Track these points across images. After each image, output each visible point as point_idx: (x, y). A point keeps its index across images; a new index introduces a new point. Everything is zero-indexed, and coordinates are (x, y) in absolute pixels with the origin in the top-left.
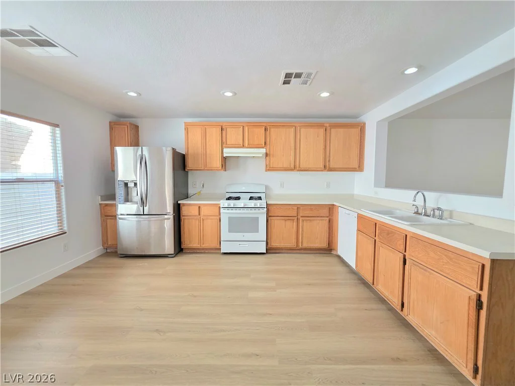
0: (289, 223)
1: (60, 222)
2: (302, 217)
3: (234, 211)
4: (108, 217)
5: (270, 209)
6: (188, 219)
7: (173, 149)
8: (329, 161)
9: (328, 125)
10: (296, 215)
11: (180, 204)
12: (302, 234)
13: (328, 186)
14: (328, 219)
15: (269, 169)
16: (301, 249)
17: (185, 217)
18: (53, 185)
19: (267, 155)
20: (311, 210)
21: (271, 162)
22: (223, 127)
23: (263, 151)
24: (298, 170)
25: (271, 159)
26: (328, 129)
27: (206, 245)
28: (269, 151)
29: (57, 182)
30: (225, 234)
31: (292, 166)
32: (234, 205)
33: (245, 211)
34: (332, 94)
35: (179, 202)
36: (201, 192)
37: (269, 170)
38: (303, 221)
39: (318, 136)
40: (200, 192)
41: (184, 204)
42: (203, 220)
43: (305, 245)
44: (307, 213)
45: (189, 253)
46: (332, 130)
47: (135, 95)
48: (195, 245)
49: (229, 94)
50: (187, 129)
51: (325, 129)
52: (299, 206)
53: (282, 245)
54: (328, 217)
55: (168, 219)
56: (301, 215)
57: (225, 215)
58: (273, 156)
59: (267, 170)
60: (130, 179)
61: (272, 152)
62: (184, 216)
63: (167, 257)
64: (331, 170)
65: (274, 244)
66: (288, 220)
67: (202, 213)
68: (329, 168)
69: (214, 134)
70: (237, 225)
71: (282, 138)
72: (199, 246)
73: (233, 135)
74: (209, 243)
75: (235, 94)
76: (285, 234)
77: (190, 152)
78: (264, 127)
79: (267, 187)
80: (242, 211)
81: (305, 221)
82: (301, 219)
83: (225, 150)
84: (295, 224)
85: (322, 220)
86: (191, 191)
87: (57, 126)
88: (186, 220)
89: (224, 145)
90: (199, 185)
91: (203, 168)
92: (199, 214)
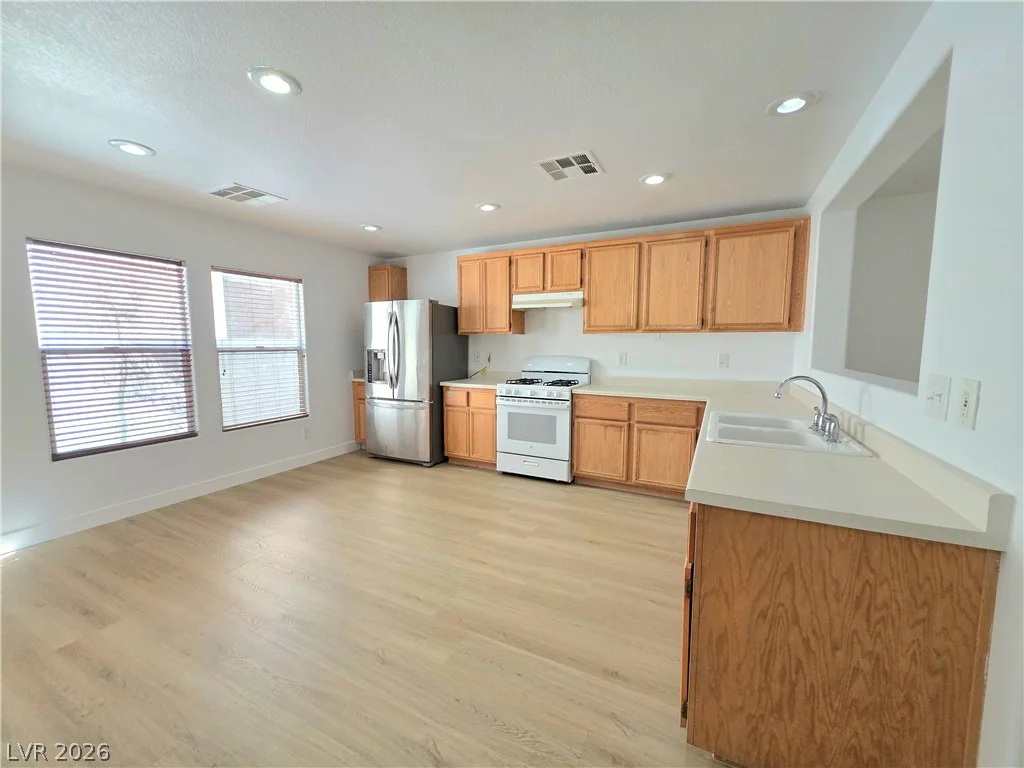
0: (611, 432)
1: (303, 401)
2: (638, 422)
3: (516, 403)
4: (360, 400)
5: (577, 404)
6: (452, 410)
7: (431, 301)
8: (714, 309)
9: (712, 233)
10: (626, 418)
11: (442, 387)
12: (638, 456)
13: (725, 362)
14: (693, 430)
15: (591, 328)
16: (637, 486)
17: (449, 409)
18: (296, 353)
19: (584, 303)
20: (657, 409)
21: (592, 315)
22: (513, 259)
23: (579, 295)
24: (645, 331)
25: (592, 310)
26: (713, 240)
27: (476, 456)
28: (589, 296)
29: (299, 351)
30: (503, 441)
31: (633, 323)
32: (517, 392)
33: (534, 404)
34: (668, 177)
35: (442, 384)
36: (488, 370)
37: (588, 331)
38: (640, 431)
39: (688, 259)
40: (484, 370)
41: (447, 388)
42: (473, 414)
43: (644, 479)
44: (649, 416)
45: (457, 465)
46: (722, 242)
48: (462, 454)
49: (488, 208)
50: (461, 267)
51: (704, 244)
52: (632, 401)
53: (598, 473)
54: (693, 427)
55: (423, 409)
56: (636, 419)
57: (504, 409)
58: (595, 305)
59: (586, 332)
60: (380, 348)
61: (593, 299)
62: (449, 406)
63: (422, 465)
64: (717, 328)
65: (586, 469)
66: (613, 426)
67: (472, 403)
68: (714, 323)
69: (499, 269)
70: (521, 427)
71: (613, 270)
72: (467, 455)
73: (528, 272)
74: (481, 453)
75: (499, 207)
76: (604, 452)
77: (463, 304)
78: (579, 252)
79: (592, 363)
80: (528, 403)
81: (644, 432)
82: (636, 425)
83: (516, 298)
84: (624, 434)
85: (680, 432)
86: (472, 367)
87: (299, 281)
88: (450, 413)
89: (514, 289)
90: (483, 358)
91: (481, 330)
92: (468, 405)
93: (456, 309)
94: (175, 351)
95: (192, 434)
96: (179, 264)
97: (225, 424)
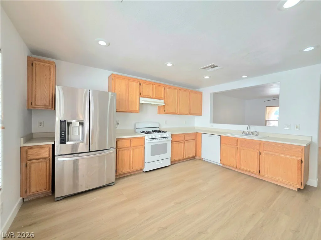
0: (180, 145)
2: (185, 140)
3: (154, 141)
4: (32, 160)
5: (172, 137)
6: (122, 150)
8: (191, 110)
9: (190, 91)
10: (183, 140)
12: (186, 150)
14: (195, 140)
15: (166, 112)
16: (185, 159)
21: (167, 109)
22: (141, 83)
23: (163, 101)
25: (167, 107)
26: (191, 93)
27: (134, 169)
31: (176, 112)
33: (160, 140)
36: (117, 129)
37: (165, 114)
38: (186, 143)
39: (187, 96)
42: (133, 150)
43: (187, 156)
44: (188, 138)
45: (122, 177)
48: (126, 170)
51: (189, 93)
52: (184, 134)
53: (177, 158)
58: (168, 105)
61: (167, 103)
62: (119, 148)
63: (109, 186)
65: (174, 159)
66: (180, 143)
67: (132, 145)
68: (191, 113)
71: (172, 95)
72: (130, 170)
74: (136, 167)
76: (178, 151)
80: (158, 140)
83: (141, 98)
84: (183, 145)
85: (193, 141)
88: (120, 152)
89: (141, 95)
91: (126, 111)
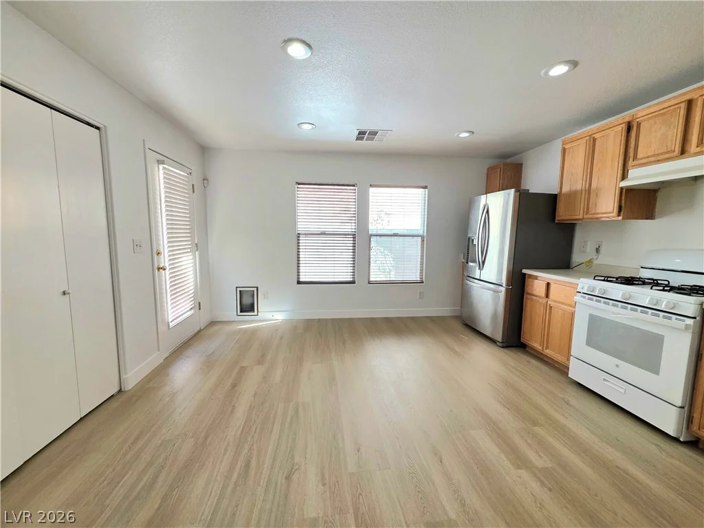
1: (421, 273)
6: (531, 299)
7: (519, 190)
11: (524, 275)
17: (529, 296)
18: (420, 239)
22: (633, 123)
27: (549, 352)
29: (422, 237)
30: (579, 347)
33: (629, 310)
35: (524, 271)
36: (595, 262)
40: (590, 261)
41: (530, 276)
47: (467, 135)
48: (535, 344)
49: (559, 70)
50: (565, 150)
55: (499, 292)
57: (585, 309)
62: (529, 294)
67: (551, 295)
73: (656, 135)
74: (555, 351)
75: (574, 64)
77: (564, 190)
80: (619, 308)
86: (577, 258)
87: (425, 187)
88: (529, 301)
89: (631, 163)
90: (590, 248)
91: (581, 217)
92: (547, 296)
93: (555, 196)
94: (348, 235)
95: (353, 282)
96: (354, 186)
97: (371, 279)
